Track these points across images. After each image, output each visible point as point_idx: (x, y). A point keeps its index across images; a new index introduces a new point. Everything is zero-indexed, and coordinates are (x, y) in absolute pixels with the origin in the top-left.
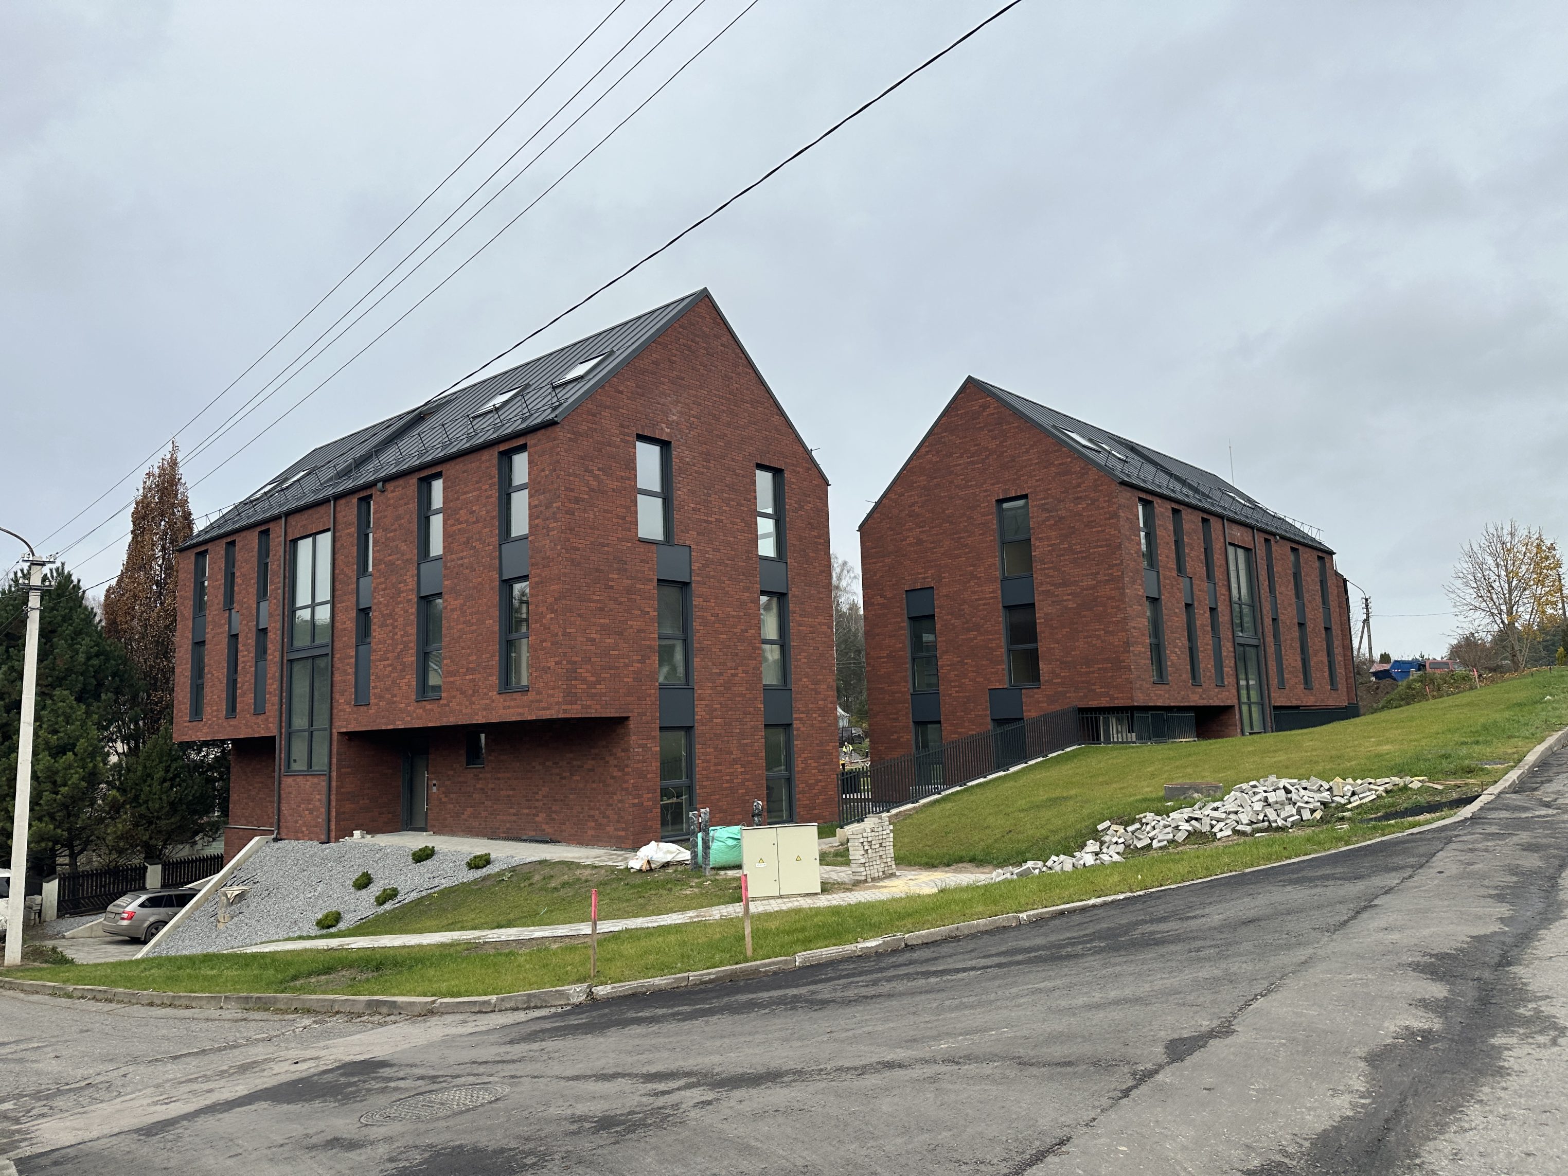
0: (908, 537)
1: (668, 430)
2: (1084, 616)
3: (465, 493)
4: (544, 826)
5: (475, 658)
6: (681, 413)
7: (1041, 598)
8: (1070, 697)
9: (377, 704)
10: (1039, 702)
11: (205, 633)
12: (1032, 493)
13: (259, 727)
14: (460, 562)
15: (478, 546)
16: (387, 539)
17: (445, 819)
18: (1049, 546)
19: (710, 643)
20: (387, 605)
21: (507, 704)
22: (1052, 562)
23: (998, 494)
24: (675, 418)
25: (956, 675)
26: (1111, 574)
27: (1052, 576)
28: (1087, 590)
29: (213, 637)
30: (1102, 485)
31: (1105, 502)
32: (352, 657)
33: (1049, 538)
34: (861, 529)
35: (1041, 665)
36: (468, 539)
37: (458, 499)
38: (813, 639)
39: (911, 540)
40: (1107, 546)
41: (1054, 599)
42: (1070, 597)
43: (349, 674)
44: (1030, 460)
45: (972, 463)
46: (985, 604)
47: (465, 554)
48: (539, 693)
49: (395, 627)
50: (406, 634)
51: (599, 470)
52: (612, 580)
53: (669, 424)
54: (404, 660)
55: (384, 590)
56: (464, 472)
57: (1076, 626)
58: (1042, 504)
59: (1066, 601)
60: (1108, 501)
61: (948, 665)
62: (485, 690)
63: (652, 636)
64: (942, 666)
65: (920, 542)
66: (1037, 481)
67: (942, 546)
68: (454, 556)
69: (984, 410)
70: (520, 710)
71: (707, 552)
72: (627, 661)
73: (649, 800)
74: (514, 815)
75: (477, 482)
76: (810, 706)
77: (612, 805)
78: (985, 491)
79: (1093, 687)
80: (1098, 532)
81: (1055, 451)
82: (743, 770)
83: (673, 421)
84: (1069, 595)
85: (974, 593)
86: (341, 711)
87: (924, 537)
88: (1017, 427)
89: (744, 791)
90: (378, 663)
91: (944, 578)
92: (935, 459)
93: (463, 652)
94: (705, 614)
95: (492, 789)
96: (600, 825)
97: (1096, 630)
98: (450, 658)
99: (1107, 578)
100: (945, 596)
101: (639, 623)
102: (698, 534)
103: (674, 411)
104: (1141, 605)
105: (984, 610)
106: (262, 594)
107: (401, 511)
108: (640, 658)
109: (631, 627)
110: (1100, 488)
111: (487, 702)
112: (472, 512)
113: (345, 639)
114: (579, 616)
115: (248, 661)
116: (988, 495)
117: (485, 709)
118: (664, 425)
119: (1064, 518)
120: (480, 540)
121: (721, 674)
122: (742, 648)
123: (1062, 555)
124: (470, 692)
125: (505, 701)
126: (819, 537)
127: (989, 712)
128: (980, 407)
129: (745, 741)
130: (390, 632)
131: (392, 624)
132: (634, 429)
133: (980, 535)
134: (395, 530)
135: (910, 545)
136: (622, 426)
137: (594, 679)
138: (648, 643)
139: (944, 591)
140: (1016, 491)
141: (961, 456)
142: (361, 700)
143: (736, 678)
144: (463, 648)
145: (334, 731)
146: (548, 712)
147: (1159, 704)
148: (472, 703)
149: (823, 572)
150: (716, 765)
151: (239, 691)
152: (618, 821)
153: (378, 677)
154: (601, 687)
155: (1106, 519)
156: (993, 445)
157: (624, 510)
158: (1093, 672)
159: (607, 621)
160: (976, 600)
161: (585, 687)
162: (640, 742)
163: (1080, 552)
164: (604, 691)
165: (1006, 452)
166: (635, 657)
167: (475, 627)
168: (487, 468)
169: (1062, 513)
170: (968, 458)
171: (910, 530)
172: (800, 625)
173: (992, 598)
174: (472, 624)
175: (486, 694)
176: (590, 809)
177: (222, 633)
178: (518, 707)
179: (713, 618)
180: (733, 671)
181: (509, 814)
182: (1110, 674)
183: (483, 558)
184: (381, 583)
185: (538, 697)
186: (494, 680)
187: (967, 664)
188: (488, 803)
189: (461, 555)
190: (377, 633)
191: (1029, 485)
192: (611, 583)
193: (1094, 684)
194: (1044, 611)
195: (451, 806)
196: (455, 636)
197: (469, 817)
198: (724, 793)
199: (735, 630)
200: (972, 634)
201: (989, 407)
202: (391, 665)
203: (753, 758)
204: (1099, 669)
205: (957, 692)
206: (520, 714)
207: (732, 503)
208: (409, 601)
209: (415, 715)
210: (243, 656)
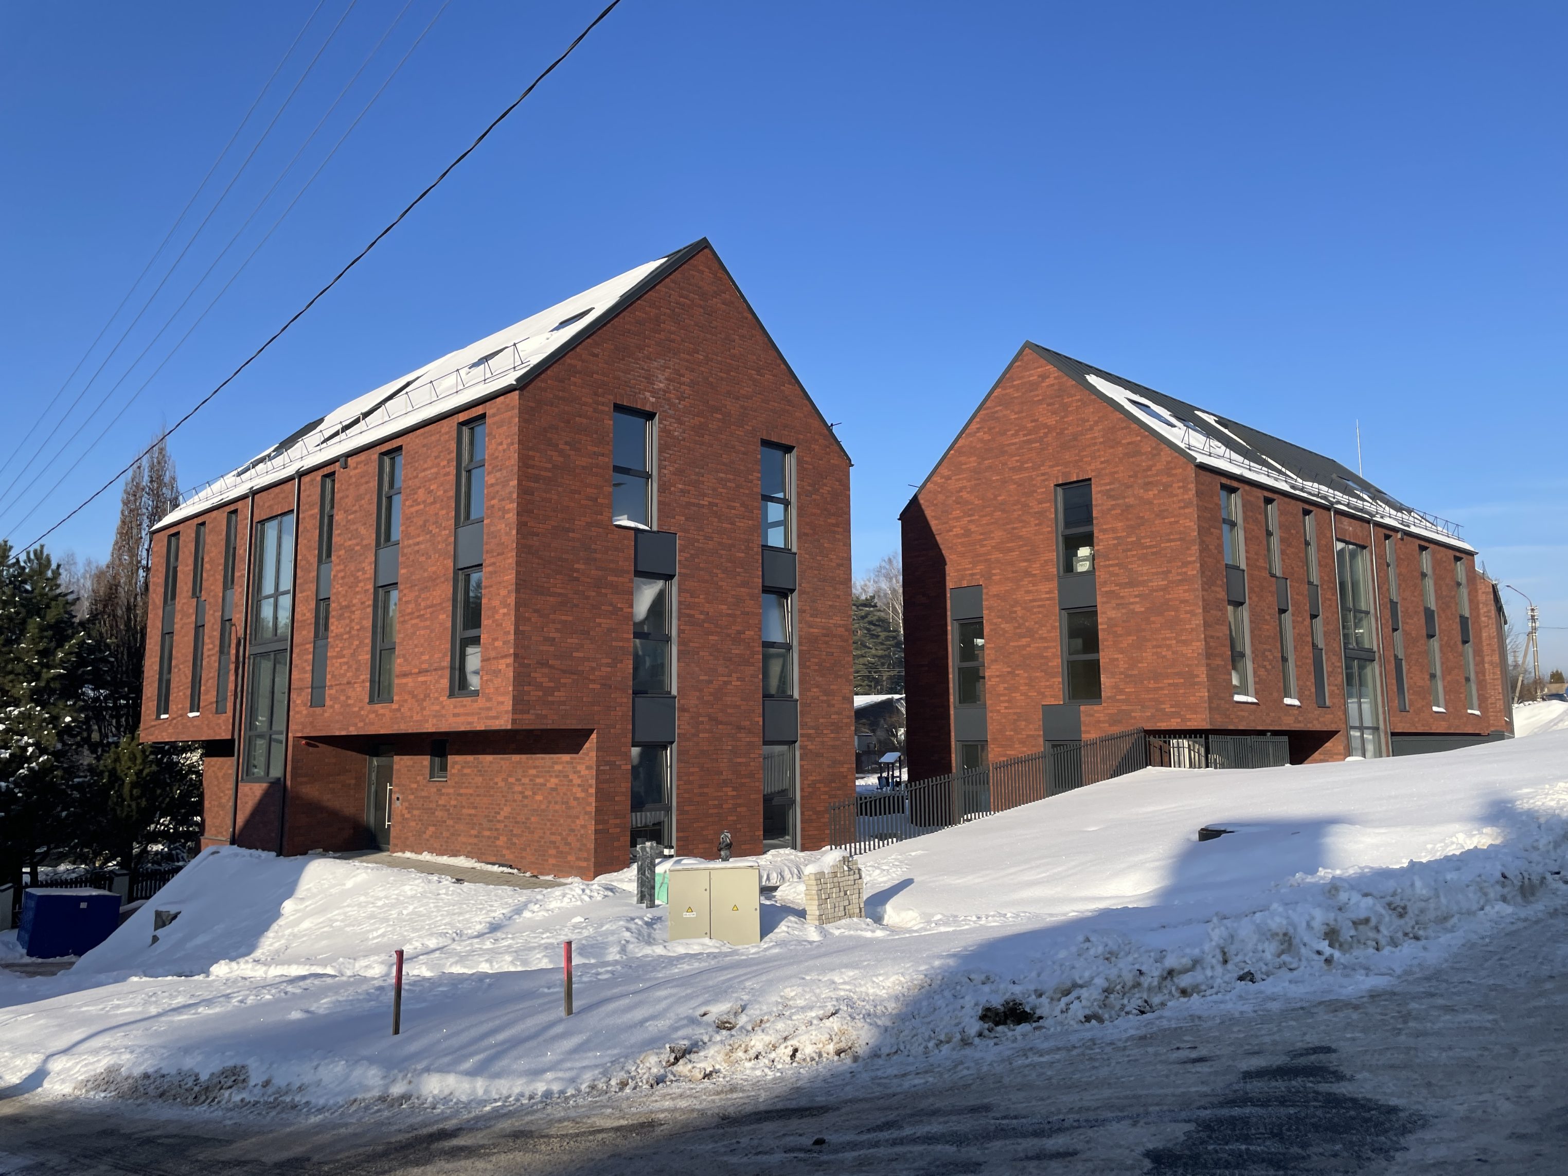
0: (955, 527)
1: (653, 400)
2: (1154, 623)
3: (425, 470)
4: (505, 852)
5: (427, 657)
6: (667, 379)
7: (1105, 600)
8: (1135, 718)
9: (332, 707)
10: (1099, 722)
11: (173, 623)
12: (1096, 477)
13: (220, 728)
14: (416, 548)
15: (435, 531)
16: (348, 521)
17: (407, 838)
18: (1114, 539)
19: (697, 645)
20: (345, 596)
21: (457, 711)
22: (1118, 558)
23: (1057, 478)
24: (662, 385)
25: (1005, 689)
26: (1185, 573)
27: (1117, 575)
28: (1157, 591)
29: (182, 628)
30: (1175, 468)
31: (1179, 488)
32: (309, 653)
33: (1114, 530)
34: (903, 517)
35: (1103, 678)
36: (426, 521)
37: (417, 477)
38: (826, 643)
39: (957, 531)
40: (1180, 539)
41: (1119, 601)
42: (1137, 600)
43: (305, 672)
44: (1095, 438)
45: (1029, 442)
46: (1039, 606)
47: (421, 539)
48: (489, 699)
49: (352, 621)
50: (362, 628)
51: (566, 443)
52: (577, 570)
53: (654, 393)
54: (360, 658)
55: (343, 578)
56: (424, 446)
57: (1143, 634)
58: (1107, 490)
59: (1132, 603)
60: (1183, 487)
61: (997, 676)
62: (436, 695)
63: (625, 636)
64: (991, 677)
65: (967, 533)
66: (1102, 463)
67: (993, 538)
68: (411, 542)
69: (1043, 382)
70: (470, 719)
71: (698, 541)
72: (594, 665)
73: (616, 826)
74: (476, 836)
75: (436, 458)
76: (821, 720)
77: (573, 830)
78: (1043, 474)
79: (1163, 706)
80: (1171, 523)
81: (1122, 429)
82: (735, 793)
83: (660, 389)
84: (1136, 596)
85: (1028, 592)
86: (298, 712)
87: (973, 527)
88: (1079, 400)
89: (735, 818)
90: (334, 661)
91: (995, 575)
92: (987, 437)
93: (416, 650)
94: (692, 612)
95: (455, 806)
96: (562, 852)
97: (1166, 639)
98: (404, 656)
99: (1180, 578)
100: (994, 596)
101: (608, 621)
102: (687, 519)
103: (661, 377)
104: (1221, 610)
105: (1039, 613)
106: (229, 582)
107: (362, 489)
108: (610, 661)
109: (600, 625)
110: (1174, 472)
111: (437, 708)
112: (430, 492)
113: (304, 633)
114: (536, 611)
115: (213, 655)
116: (1046, 480)
117: (435, 716)
118: (648, 394)
119: (1131, 506)
120: (435, 523)
121: (710, 682)
122: (737, 652)
123: (1130, 550)
124: (422, 696)
125: (455, 707)
126: (837, 525)
127: (1042, 733)
128: (1039, 376)
129: (739, 760)
130: (347, 625)
131: (349, 617)
132: (611, 397)
133: (1036, 525)
134: (355, 512)
135: (957, 536)
136: (596, 394)
137: (552, 684)
138: (621, 644)
139: (994, 590)
140: (1077, 476)
141: (1016, 435)
142: (317, 701)
143: (729, 687)
144: (416, 646)
145: (290, 735)
146: (497, 722)
147: (1241, 728)
148: (423, 709)
149: (842, 565)
150: (701, 786)
151: (203, 688)
152: (580, 850)
153: (333, 676)
154: (559, 695)
155: (1180, 508)
156: (1051, 421)
157: (595, 491)
158: (1162, 689)
159: (570, 618)
160: (1031, 601)
161: (540, 693)
162: (608, 759)
163: (1150, 547)
164: (562, 699)
165: (1067, 429)
166: (605, 661)
167: (428, 623)
168: (447, 441)
169: (1131, 501)
170: (1025, 435)
171: (957, 519)
172: (811, 627)
173: (1048, 599)
174: (426, 620)
175: (437, 699)
176: (552, 834)
177: (189, 623)
178: (467, 714)
179: (702, 617)
180: (726, 679)
181: (471, 836)
182: (1181, 691)
183: (439, 543)
184: (341, 571)
185: (488, 705)
186: (445, 682)
187: (1018, 675)
188: (449, 822)
189: (418, 540)
190: (335, 627)
191: (1093, 467)
192: (575, 575)
193: (1163, 702)
194: (1106, 615)
195: (413, 824)
196: (409, 631)
197: (431, 836)
198: (710, 819)
199: (729, 631)
200: (1024, 641)
201: (1049, 377)
202: (347, 663)
203: (748, 780)
204: (1170, 685)
205: (1006, 708)
206: (470, 723)
207: (728, 484)
208: (366, 591)
209: (367, 721)
210: (209, 650)
